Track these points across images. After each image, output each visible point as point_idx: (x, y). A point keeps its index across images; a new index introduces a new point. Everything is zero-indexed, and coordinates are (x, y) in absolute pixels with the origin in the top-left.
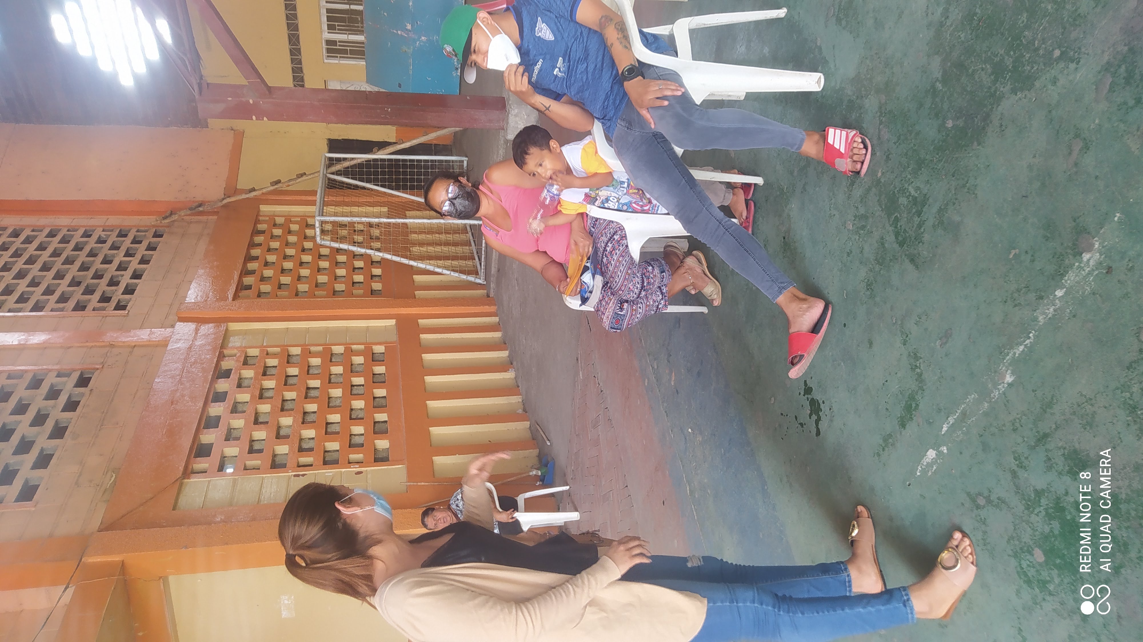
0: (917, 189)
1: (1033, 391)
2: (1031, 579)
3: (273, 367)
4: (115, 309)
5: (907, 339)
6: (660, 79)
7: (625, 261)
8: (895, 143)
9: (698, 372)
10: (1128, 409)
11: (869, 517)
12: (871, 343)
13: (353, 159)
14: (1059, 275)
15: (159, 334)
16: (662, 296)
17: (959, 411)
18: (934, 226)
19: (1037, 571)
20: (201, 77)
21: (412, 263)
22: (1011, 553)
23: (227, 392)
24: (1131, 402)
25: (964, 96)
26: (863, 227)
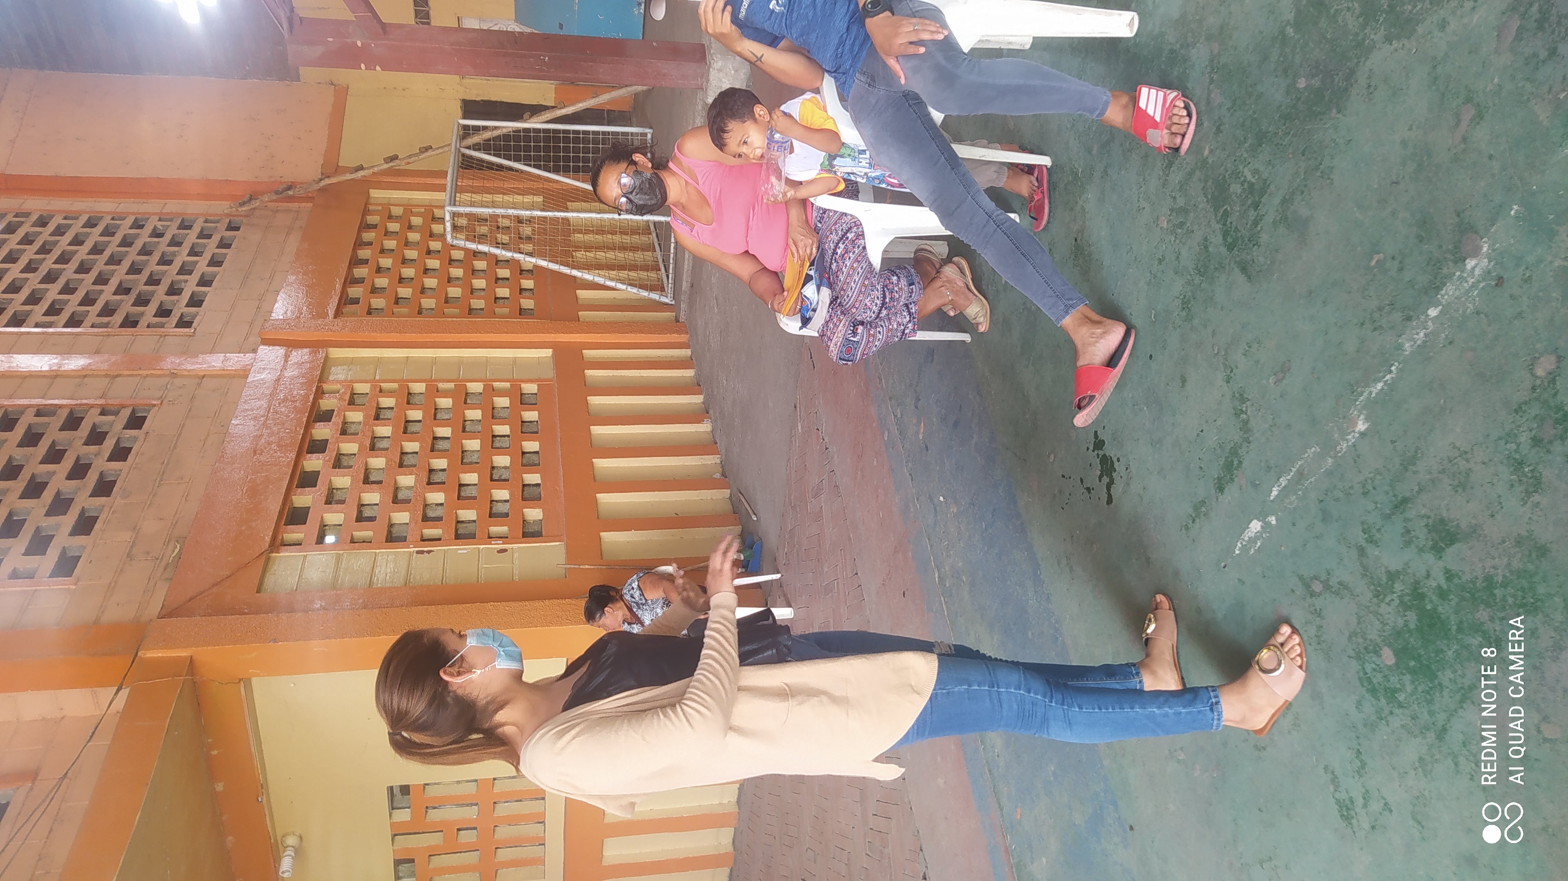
0: (1255, 172)
1: (1393, 442)
2: (1377, 686)
3: (389, 408)
4: (176, 327)
5: (1232, 375)
6: (915, 17)
7: (862, 268)
8: (1229, 109)
9: (956, 421)
10: (1513, 465)
11: (1170, 609)
12: (1184, 381)
13: (496, 128)
14: (1434, 288)
15: (236, 360)
16: (910, 317)
17: (1294, 470)
18: (1274, 222)
19: (1385, 676)
20: (292, 10)
21: (575, 273)
22: (1352, 653)
23: (328, 440)
24: (1517, 456)
25: (1322, 46)
26: (1181, 225)
